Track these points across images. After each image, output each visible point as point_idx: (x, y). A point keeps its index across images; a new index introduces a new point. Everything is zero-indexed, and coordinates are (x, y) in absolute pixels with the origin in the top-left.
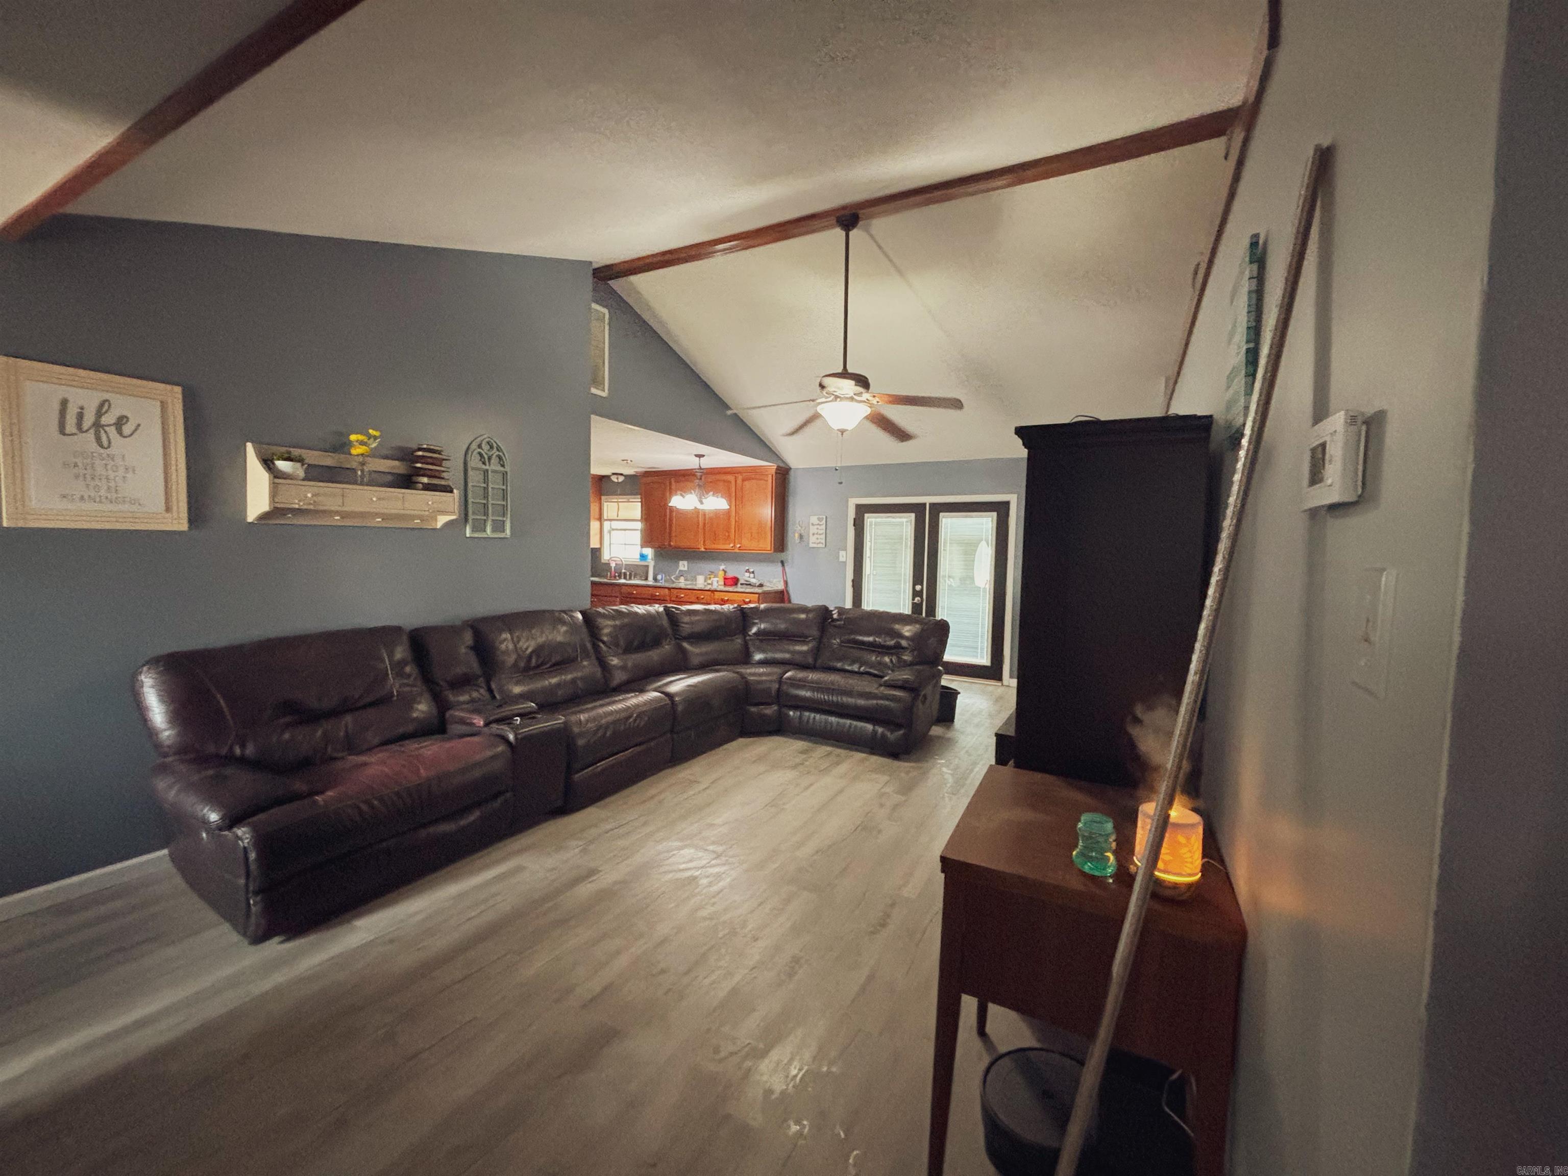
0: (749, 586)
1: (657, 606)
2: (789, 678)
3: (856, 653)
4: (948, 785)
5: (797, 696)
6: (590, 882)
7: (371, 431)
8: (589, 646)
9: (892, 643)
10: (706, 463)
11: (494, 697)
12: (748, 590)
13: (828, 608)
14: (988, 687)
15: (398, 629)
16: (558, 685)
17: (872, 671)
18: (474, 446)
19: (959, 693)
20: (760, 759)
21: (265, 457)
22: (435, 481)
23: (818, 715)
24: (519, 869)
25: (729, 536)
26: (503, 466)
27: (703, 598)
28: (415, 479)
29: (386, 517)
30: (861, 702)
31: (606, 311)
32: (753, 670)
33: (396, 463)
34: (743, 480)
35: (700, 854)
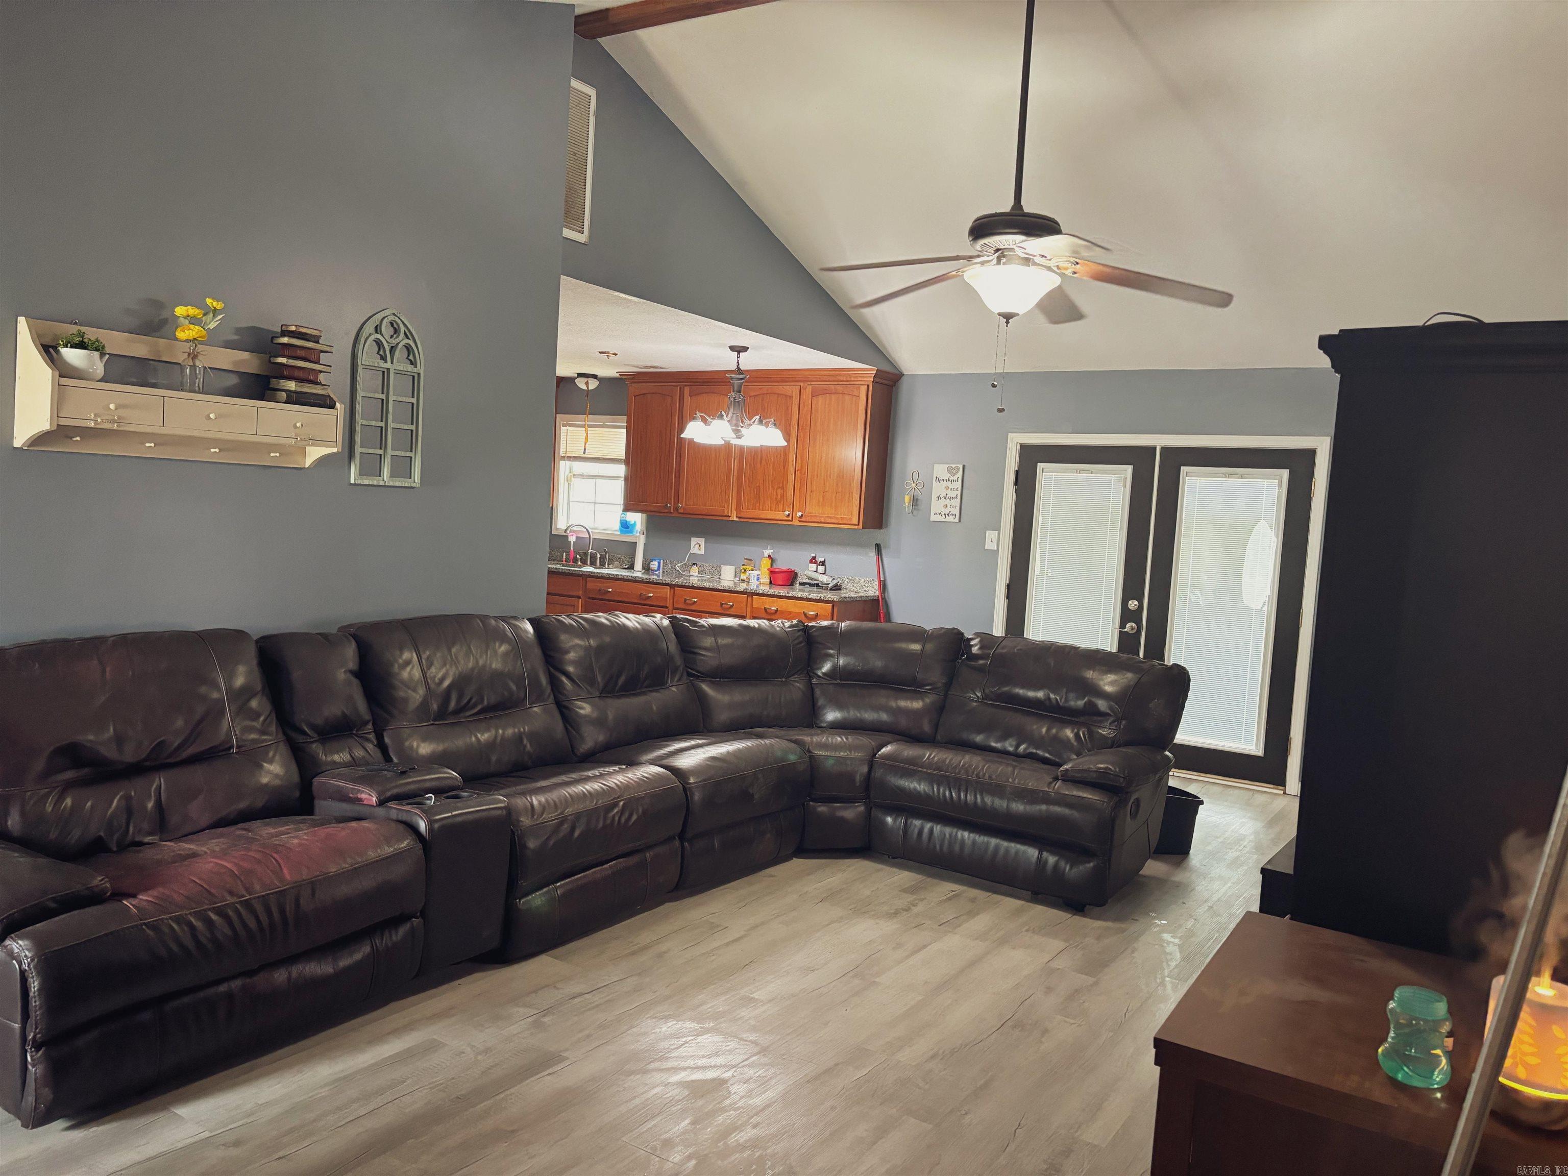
0: (815, 589)
1: (659, 616)
2: (887, 757)
3: (1016, 719)
4: (1173, 964)
5: (902, 791)
6: (549, 1074)
7: (209, 301)
8: (544, 680)
9: (1080, 703)
10: (748, 362)
11: (388, 759)
12: (813, 596)
13: (962, 634)
14: (1257, 796)
15: (239, 635)
16: (491, 745)
17: (1040, 752)
18: (369, 328)
19: (1202, 803)
20: (831, 896)
21: (47, 341)
22: (308, 389)
23: (939, 827)
24: (432, 1047)
25: (783, 496)
26: (413, 363)
27: (732, 606)
28: (274, 383)
29: (226, 446)
30: (1019, 807)
31: (591, 92)
32: (824, 739)
33: (245, 355)
34: (814, 395)
35: (732, 1045)
